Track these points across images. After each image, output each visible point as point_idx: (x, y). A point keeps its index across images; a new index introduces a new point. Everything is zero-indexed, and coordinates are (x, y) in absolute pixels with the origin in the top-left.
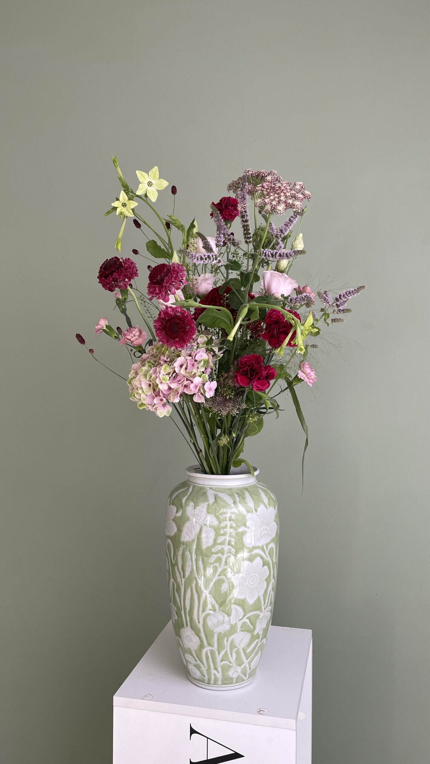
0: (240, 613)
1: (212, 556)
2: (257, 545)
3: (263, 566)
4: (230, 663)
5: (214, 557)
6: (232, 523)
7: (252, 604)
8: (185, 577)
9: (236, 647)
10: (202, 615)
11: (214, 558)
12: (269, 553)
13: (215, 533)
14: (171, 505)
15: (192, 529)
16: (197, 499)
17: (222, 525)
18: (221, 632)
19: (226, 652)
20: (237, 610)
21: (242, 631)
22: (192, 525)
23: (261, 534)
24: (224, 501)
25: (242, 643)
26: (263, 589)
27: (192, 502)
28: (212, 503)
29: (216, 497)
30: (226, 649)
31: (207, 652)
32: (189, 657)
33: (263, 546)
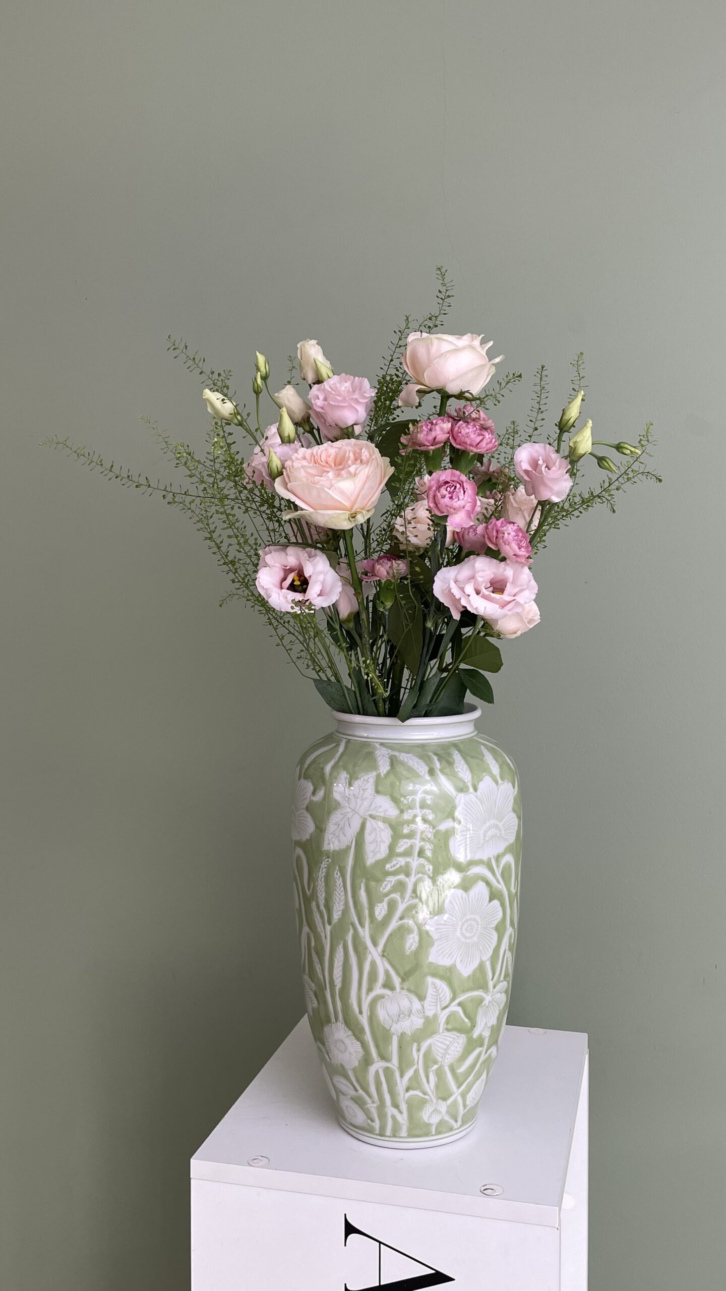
0: (443, 993)
1: (387, 879)
2: (478, 857)
3: (490, 900)
4: (425, 1093)
5: (391, 881)
6: (425, 813)
7: (469, 977)
8: (333, 923)
9: (436, 1062)
10: (366, 998)
11: (389, 883)
12: (503, 875)
13: (392, 833)
14: (302, 780)
15: (344, 825)
16: (355, 765)
17: (407, 816)
18: (407, 1032)
19: (416, 1072)
20: (437, 988)
21: (448, 1030)
22: (344, 818)
23: (485, 836)
24: (410, 769)
25: (449, 1054)
26: (490, 947)
27: (345, 772)
28: (385, 772)
29: (393, 761)
30: (415, 1067)
31: (377, 1072)
32: (341, 1083)
33: (490, 859)
